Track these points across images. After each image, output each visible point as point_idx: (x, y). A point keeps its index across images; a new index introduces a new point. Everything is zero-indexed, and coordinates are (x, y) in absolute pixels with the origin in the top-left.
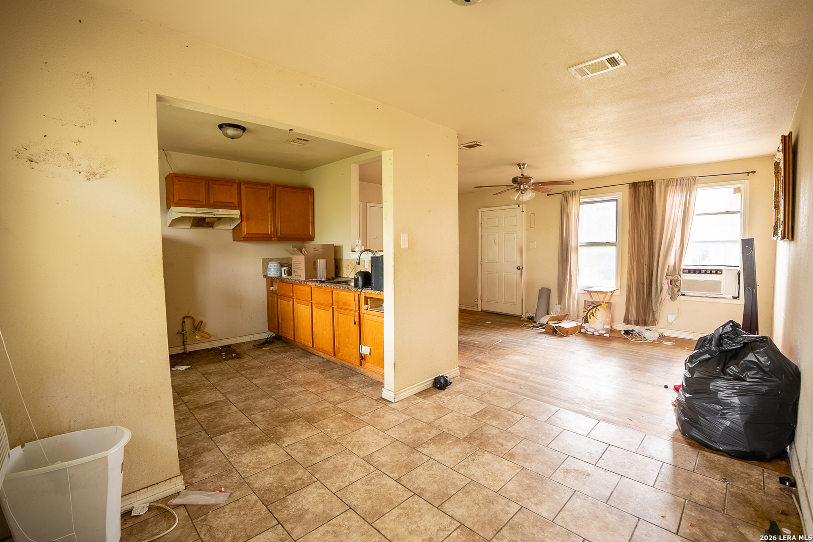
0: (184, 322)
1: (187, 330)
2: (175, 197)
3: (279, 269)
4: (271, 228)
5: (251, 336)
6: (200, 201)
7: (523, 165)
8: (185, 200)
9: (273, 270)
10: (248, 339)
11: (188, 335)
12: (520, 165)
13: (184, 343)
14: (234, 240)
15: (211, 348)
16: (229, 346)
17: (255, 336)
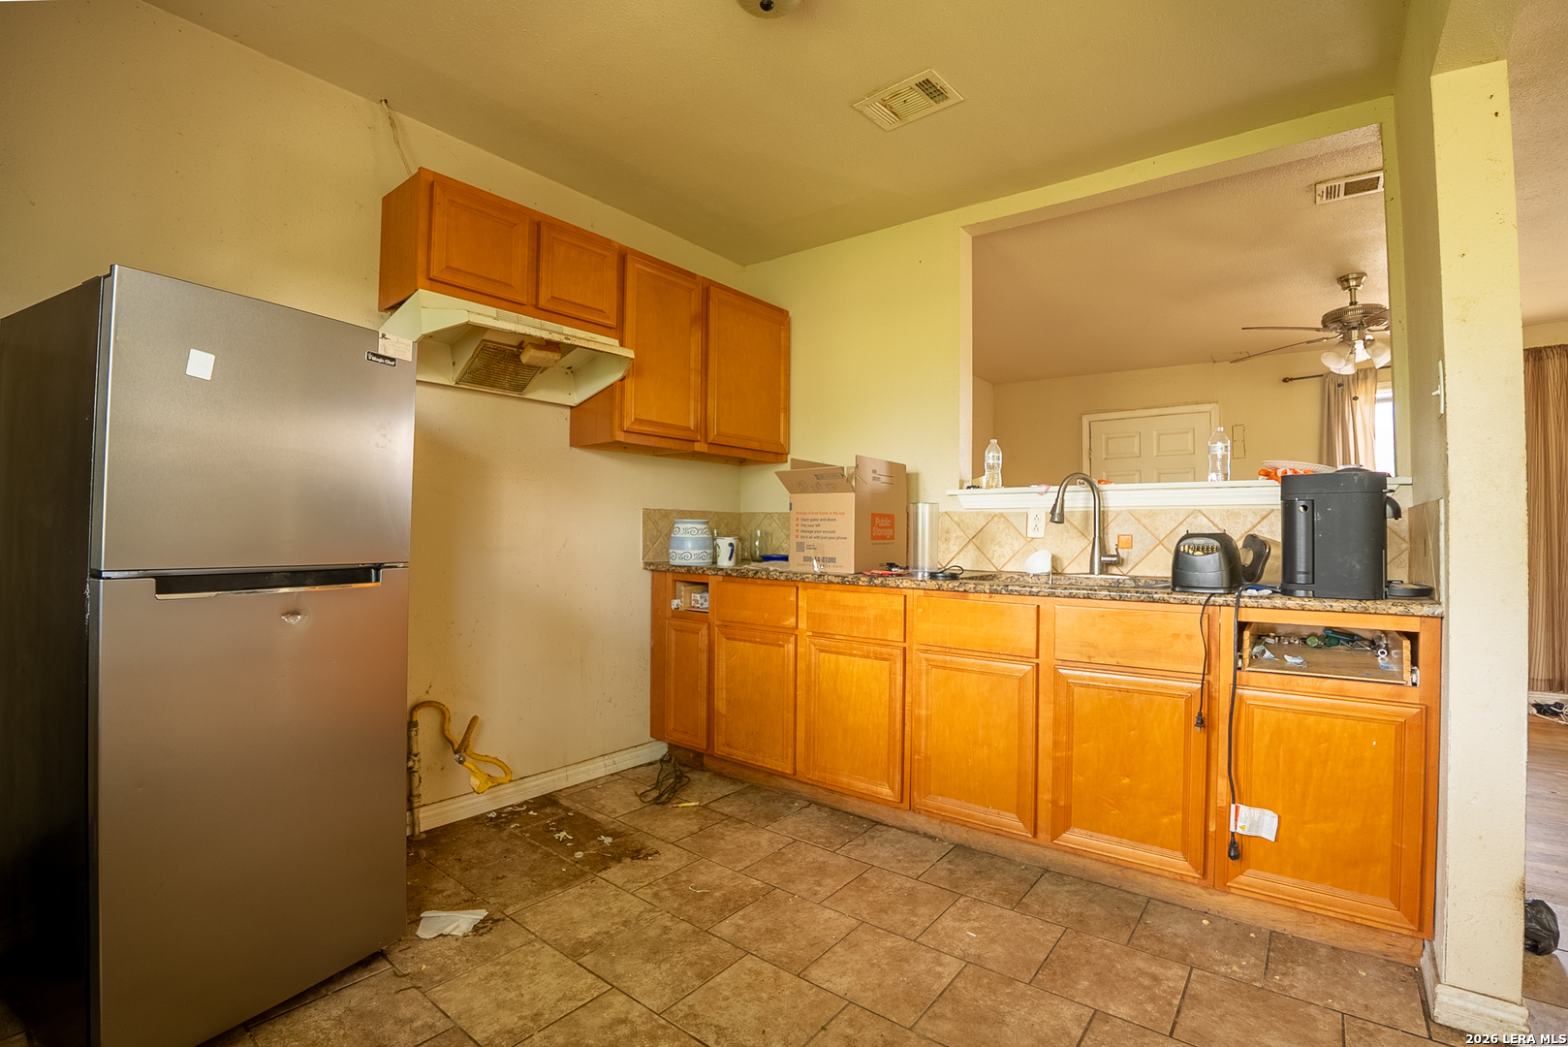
0: (412, 725)
1: (421, 756)
2: (435, 256)
3: (709, 542)
4: (696, 411)
5: (608, 761)
6: (510, 285)
7: (1355, 279)
8: (466, 272)
9: (689, 544)
10: (598, 770)
11: (423, 773)
12: (1347, 280)
13: (410, 801)
14: (574, 443)
15: (499, 812)
16: (548, 800)
17: (617, 758)
